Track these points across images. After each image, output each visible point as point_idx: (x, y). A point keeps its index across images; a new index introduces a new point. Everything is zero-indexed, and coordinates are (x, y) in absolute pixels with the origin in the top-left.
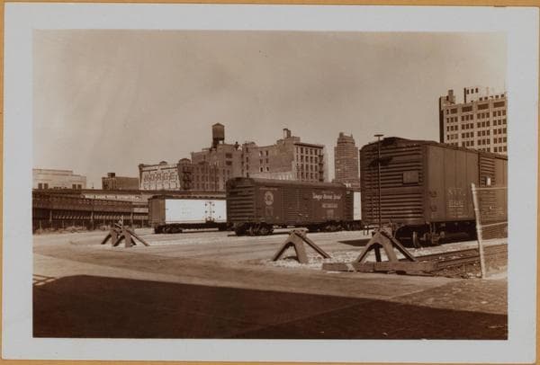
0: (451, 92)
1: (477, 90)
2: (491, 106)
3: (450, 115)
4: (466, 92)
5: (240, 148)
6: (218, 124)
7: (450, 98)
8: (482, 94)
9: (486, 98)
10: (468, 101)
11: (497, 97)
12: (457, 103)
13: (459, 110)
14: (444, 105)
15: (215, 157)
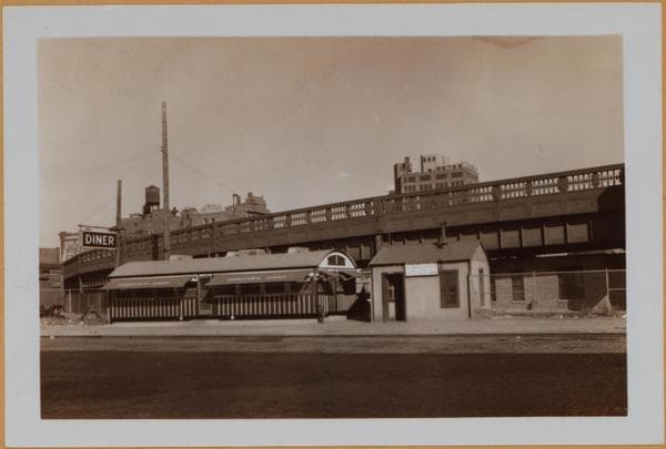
0: (407, 159)
1: (434, 159)
2: (449, 176)
3: (408, 184)
4: (423, 160)
5: (178, 214)
6: (152, 187)
7: (406, 166)
8: (439, 163)
9: (444, 168)
10: (426, 170)
11: (454, 167)
12: (414, 171)
13: (417, 179)
14: (400, 173)
15: (149, 225)
